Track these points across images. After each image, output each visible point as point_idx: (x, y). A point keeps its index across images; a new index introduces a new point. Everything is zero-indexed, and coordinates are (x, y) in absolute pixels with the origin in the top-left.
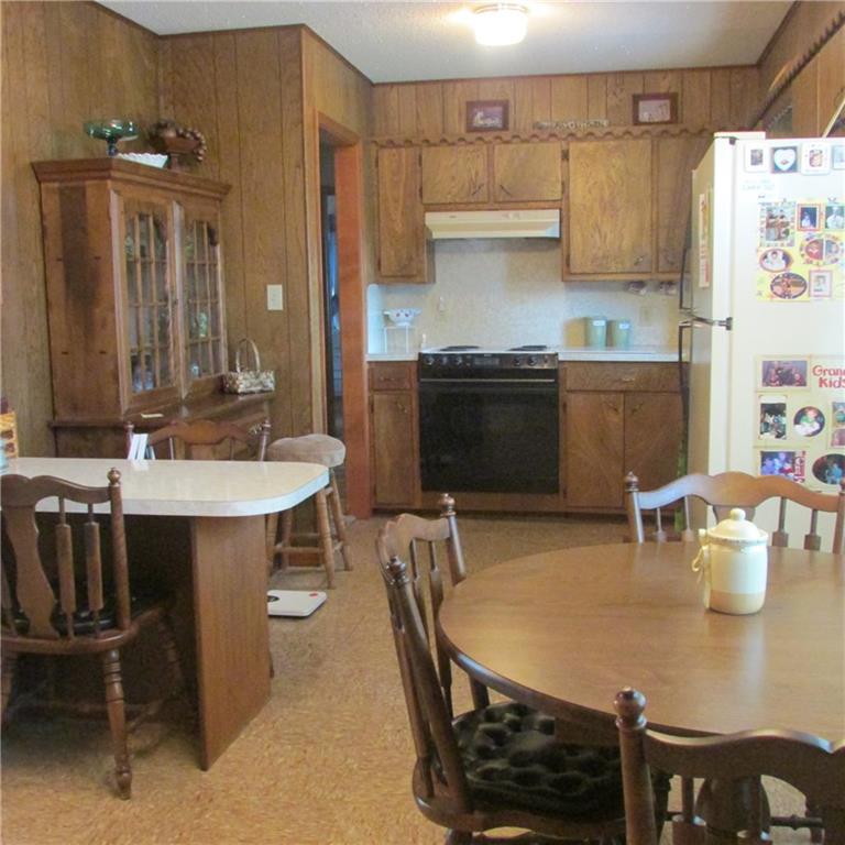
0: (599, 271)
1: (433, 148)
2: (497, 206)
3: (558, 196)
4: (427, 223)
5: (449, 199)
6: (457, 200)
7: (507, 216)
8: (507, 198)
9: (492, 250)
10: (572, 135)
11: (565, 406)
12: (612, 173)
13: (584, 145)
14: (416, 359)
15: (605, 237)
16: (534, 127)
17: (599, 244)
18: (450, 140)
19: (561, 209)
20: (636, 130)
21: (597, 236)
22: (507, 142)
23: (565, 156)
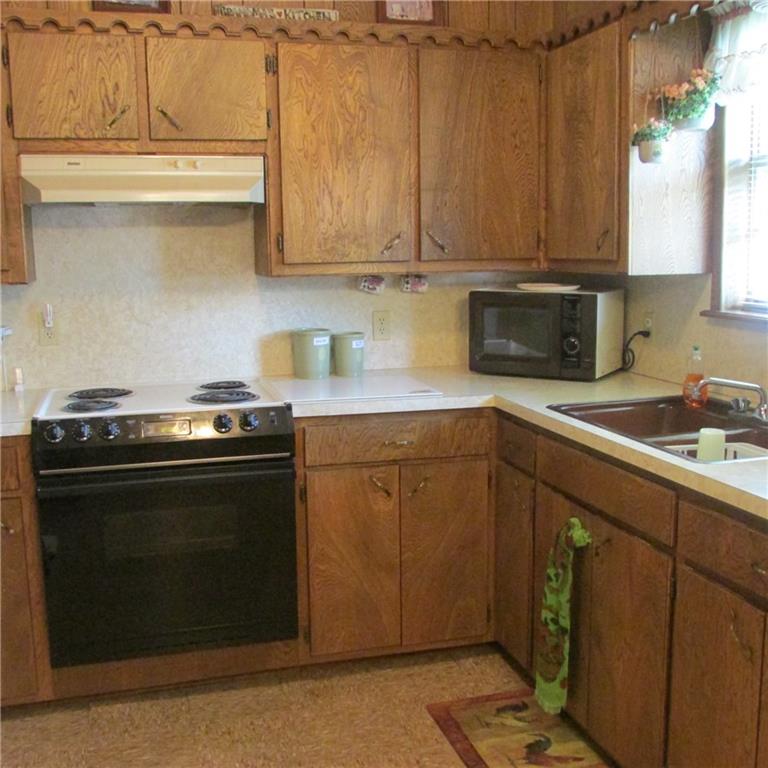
0: (329, 259)
1: (31, 36)
2: (152, 147)
3: (261, 132)
4: (23, 174)
5: (66, 130)
6: (82, 134)
7: (175, 165)
8: (175, 134)
9: (133, 222)
10: (283, 31)
11: (304, 492)
12: (349, 98)
13: (302, 49)
14: (28, 431)
15: (340, 204)
16: (214, 13)
17: (329, 216)
18: (63, 23)
19: (265, 156)
20: (385, 32)
21: (326, 201)
22: (171, 34)
23: (272, 66)
